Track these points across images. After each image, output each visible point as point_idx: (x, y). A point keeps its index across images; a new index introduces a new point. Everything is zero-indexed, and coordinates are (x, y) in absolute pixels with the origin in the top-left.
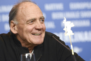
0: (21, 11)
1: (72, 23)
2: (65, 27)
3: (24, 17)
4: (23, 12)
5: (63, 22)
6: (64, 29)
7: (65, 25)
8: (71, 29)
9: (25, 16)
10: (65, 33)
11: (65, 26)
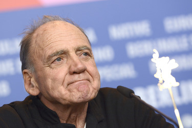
0: (36, 41)
1: (173, 60)
2: (158, 71)
3: (41, 52)
4: (38, 42)
5: (152, 60)
6: (156, 76)
7: (156, 65)
8: (171, 74)
9: (43, 49)
10: (159, 84)
11: (157, 69)
